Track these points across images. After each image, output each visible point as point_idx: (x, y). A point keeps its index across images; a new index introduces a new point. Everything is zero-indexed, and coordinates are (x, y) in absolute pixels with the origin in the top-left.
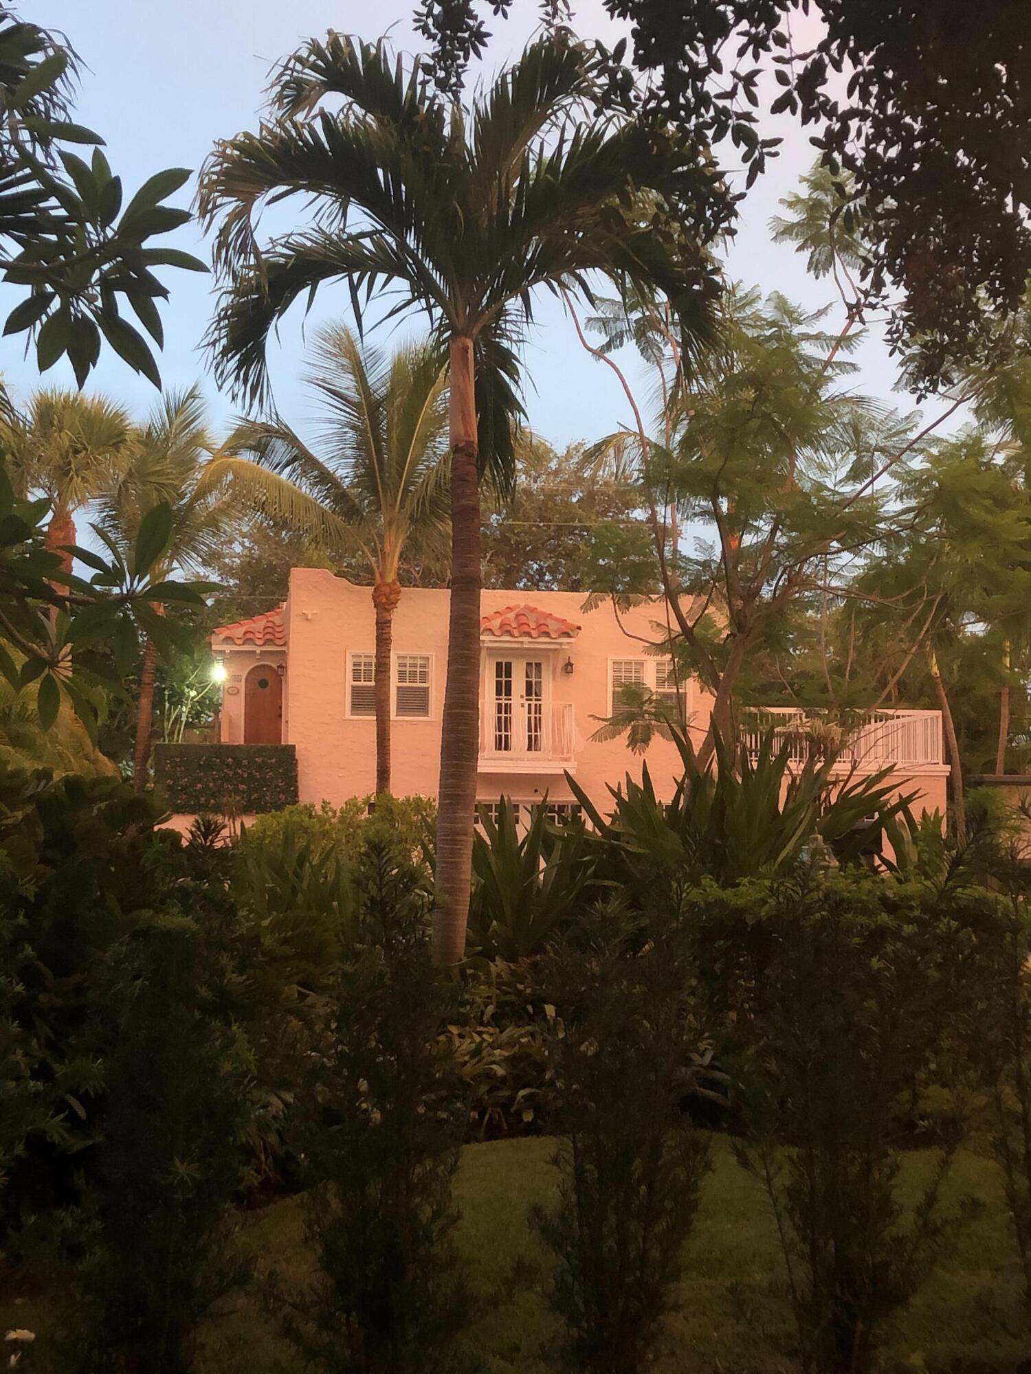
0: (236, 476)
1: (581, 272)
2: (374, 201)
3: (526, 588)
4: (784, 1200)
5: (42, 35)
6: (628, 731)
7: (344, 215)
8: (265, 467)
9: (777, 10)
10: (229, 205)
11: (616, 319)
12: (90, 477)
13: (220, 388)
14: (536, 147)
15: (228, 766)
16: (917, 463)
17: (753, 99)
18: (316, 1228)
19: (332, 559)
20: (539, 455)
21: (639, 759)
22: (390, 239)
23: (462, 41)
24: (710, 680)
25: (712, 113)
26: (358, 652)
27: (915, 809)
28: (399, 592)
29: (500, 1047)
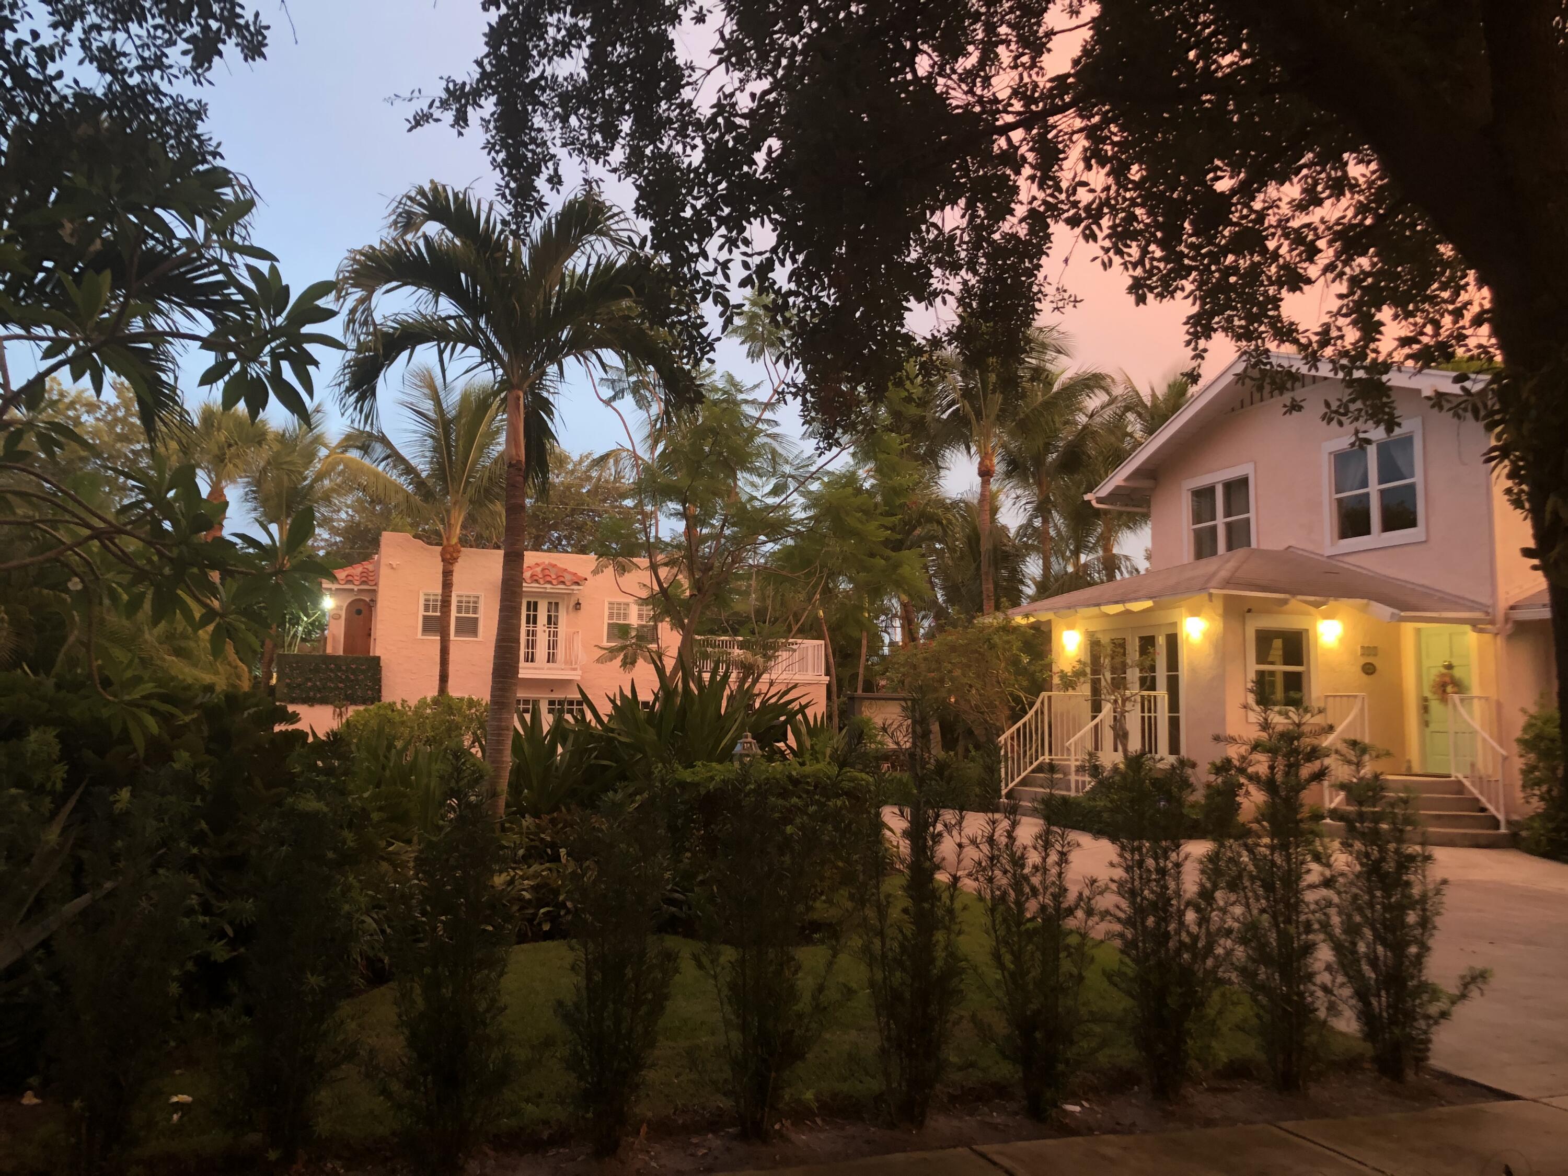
0: (346, 466)
1: (599, 351)
2: (458, 295)
3: (549, 550)
4: (725, 992)
5: (231, 176)
6: (622, 656)
7: (437, 302)
8: (367, 461)
9: (744, 223)
10: (358, 294)
11: (620, 380)
12: (240, 465)
13: (343, 415)
14: (571, 267)
15: (331, 671)
16: (815, 486)
17: (727, 278)
18: (404, 1018)
19: (411, 525)
20: (562, 460)
21: (629, 677)
22: (468, 321)
23: (529, 207)
24: (678, 624)
25: (700, 284)
26: (430, 591)
27: (809, 712)
28: (459, 552)
29: (527, 879)
